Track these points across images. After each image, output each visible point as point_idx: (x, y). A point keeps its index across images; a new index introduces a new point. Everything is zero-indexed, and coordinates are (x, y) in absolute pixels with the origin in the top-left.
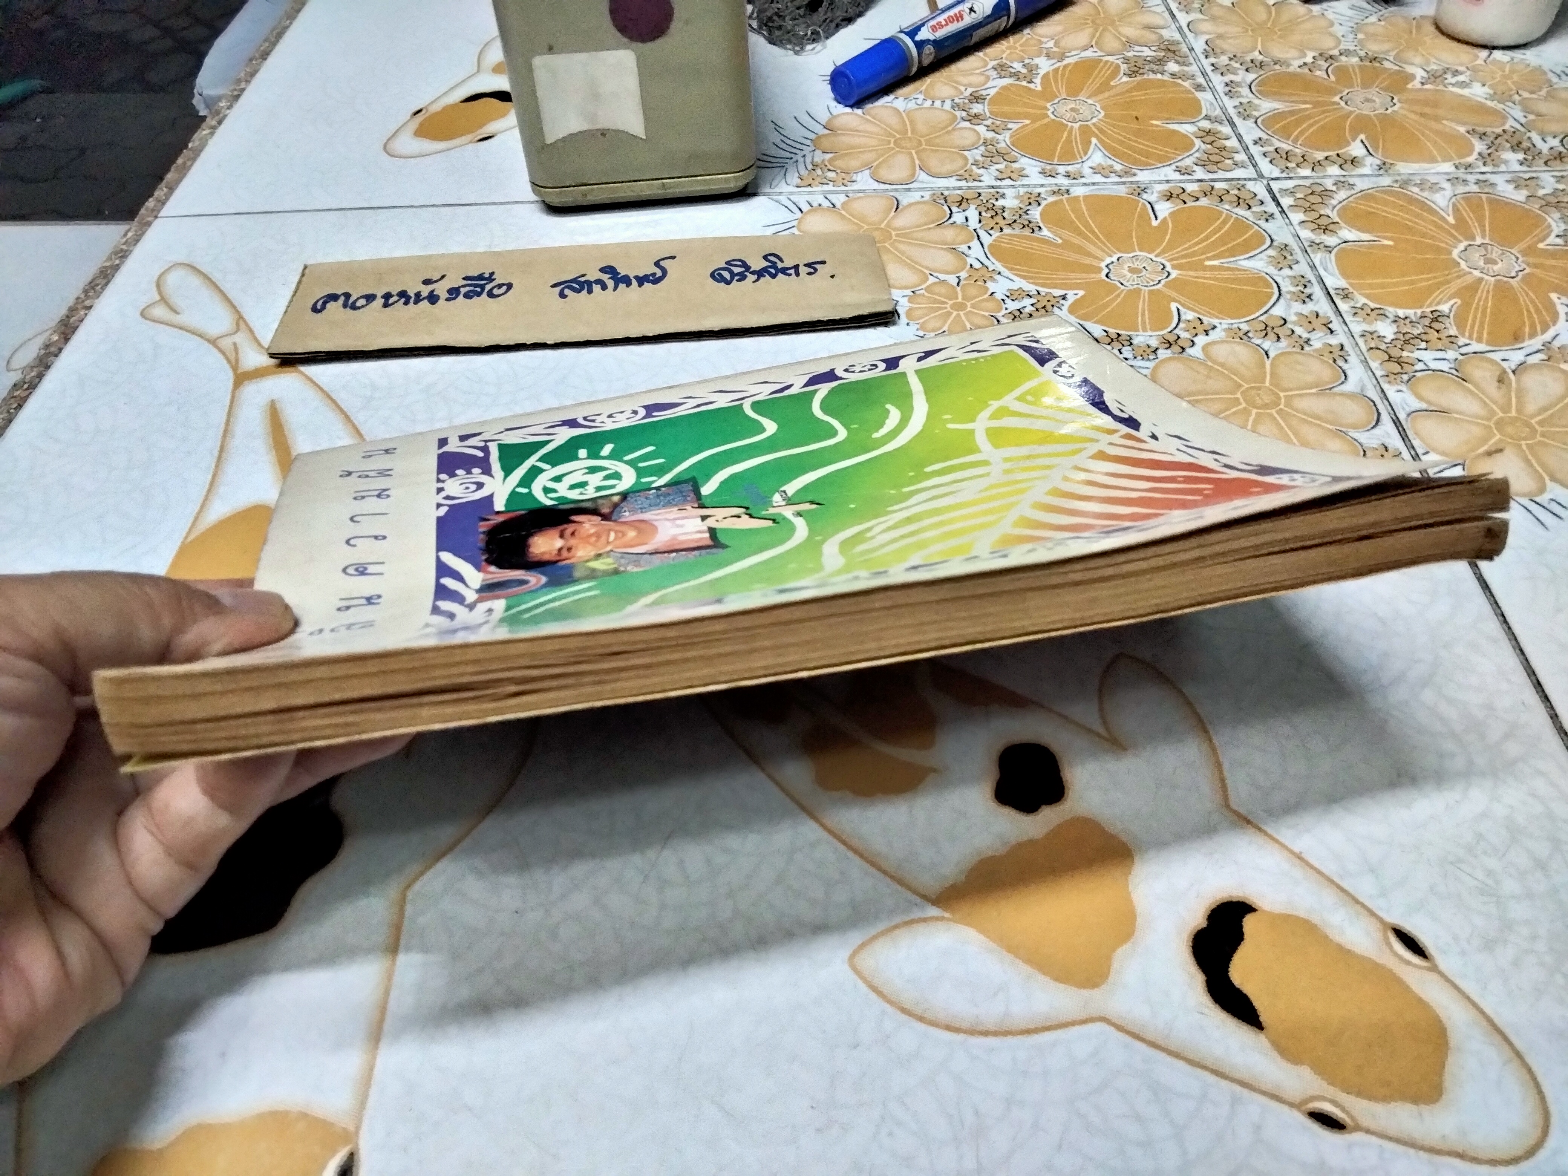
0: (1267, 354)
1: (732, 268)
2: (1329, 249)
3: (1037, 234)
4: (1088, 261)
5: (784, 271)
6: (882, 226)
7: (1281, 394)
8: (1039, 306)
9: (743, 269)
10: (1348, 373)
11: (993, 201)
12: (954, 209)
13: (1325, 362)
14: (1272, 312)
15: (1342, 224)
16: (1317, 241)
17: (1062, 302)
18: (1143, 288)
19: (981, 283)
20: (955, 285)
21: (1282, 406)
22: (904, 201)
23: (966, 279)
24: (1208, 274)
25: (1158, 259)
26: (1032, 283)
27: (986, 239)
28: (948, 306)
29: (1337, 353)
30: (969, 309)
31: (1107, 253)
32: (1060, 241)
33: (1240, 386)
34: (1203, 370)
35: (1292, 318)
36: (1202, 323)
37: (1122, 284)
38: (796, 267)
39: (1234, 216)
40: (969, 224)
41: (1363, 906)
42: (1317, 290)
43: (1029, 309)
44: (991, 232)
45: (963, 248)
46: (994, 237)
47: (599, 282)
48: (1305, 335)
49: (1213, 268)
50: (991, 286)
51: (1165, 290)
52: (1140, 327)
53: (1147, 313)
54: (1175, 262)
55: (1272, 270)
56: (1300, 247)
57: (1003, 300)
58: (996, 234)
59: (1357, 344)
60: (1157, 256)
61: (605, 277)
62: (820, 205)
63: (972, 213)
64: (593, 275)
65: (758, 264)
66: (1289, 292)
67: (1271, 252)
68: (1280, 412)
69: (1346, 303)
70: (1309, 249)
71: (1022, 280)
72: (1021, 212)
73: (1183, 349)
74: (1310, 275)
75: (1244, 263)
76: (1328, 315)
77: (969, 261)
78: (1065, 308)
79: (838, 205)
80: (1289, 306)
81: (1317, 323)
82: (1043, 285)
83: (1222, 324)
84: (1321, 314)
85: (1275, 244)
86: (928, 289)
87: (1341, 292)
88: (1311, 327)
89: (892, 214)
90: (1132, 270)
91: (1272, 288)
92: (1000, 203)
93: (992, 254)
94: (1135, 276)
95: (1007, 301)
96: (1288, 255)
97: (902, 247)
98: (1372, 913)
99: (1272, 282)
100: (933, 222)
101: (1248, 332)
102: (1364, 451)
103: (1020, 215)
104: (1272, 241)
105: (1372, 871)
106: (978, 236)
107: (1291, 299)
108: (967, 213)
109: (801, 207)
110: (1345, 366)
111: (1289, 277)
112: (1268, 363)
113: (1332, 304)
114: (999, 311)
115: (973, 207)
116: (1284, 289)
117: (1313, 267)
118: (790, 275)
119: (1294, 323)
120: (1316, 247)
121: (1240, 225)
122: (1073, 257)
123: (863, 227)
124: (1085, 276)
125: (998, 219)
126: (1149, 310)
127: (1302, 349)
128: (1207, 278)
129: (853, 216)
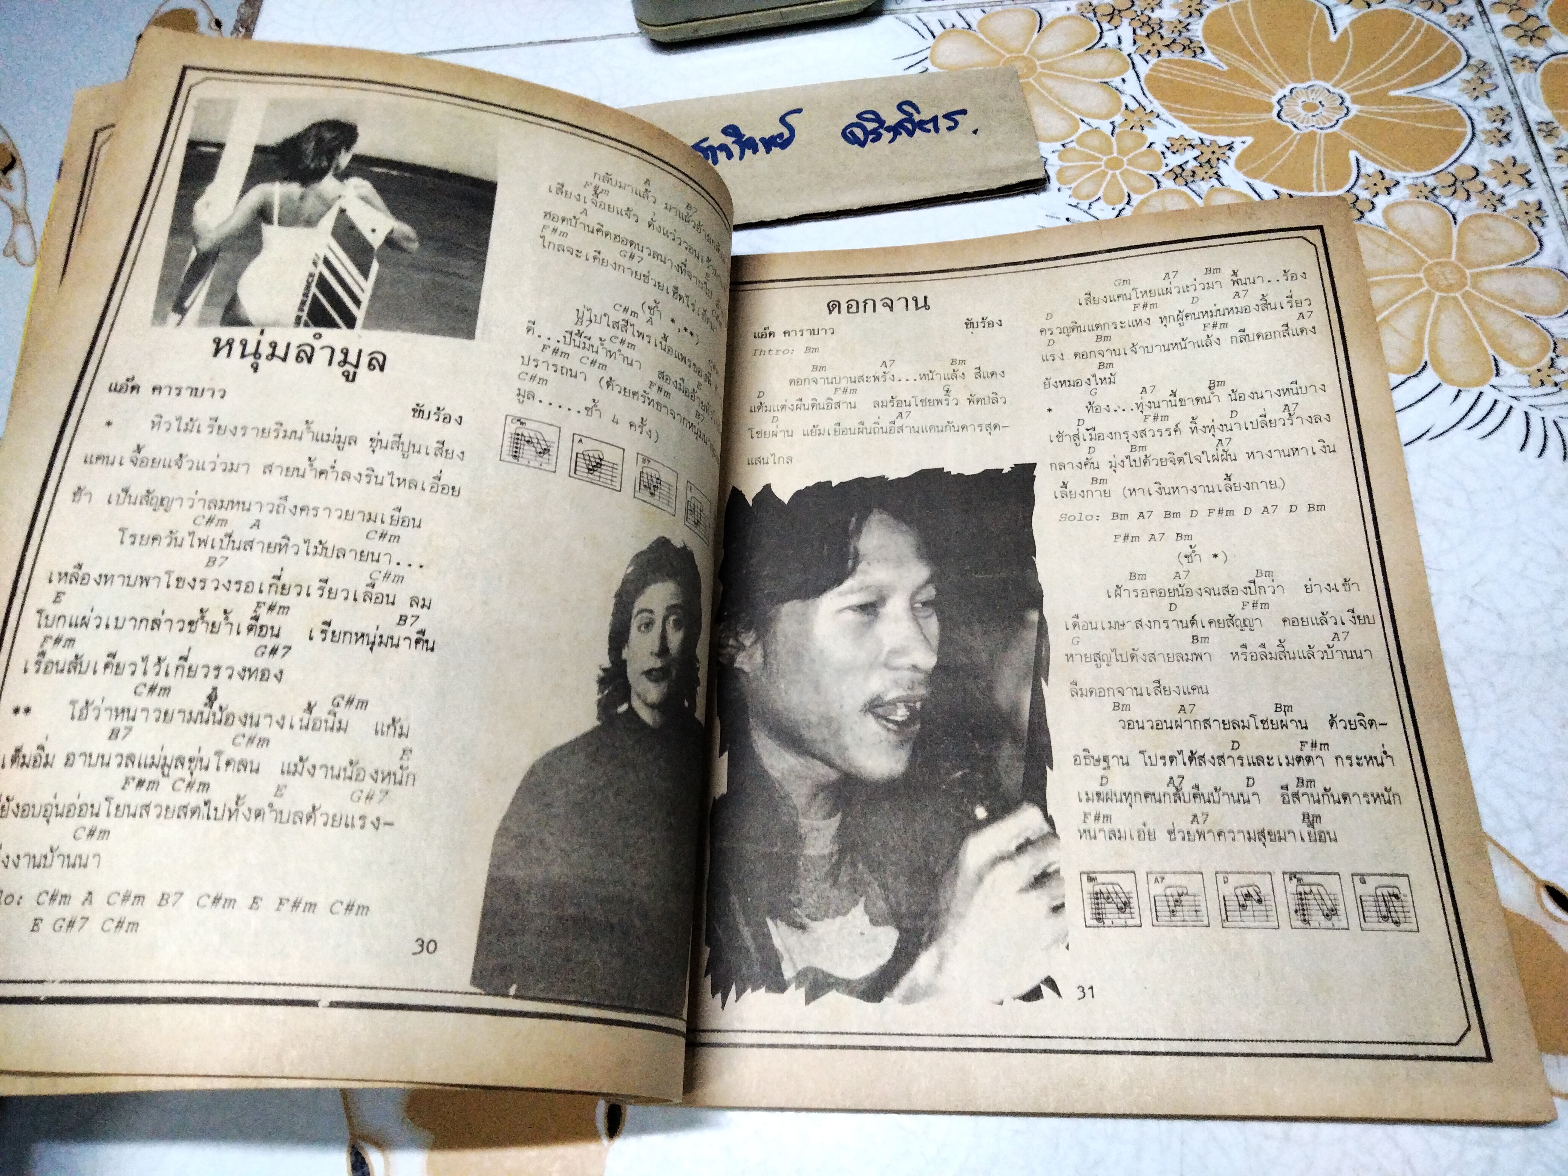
0: (1455, 219)
1: (865, 123)
2: (1534, 65)
3: (1200, 59)
4: (1256, 94)
5: (921, 125)
6: (1025, 54)
7: (1468, 272)
8: (1203, 160)
9: (876, 125)
10: (1545, 240)
11: (1148, 12)
12: (1106, 26)
13: (1521, 227)
14: (1463, 160)
15: (1553, 28)
16: (1522, 55)
17: (1229, 153)
18: (1320, 131)
19: (1137, 130)
20: (1110, 133)
21: (1467, 288)
22: (1048, 18)
23: (1121, 125)
24: (1393, 109)
25: (1337, 90)
26: (1194, 128)
27: (1143, 69)
28: (1102, 163)
29: (1534, 214)
30: (1126, 166)
31: (1278, 82)
32: (1226, 68)
33: (1423, 262)
34: (1382, 241)
35: (1486, 167)
36: (1383, 178)
37: (1295, 126)
38: (935, 120)
39: (1426, 22)
40: (1123, 46)
41: (1518, 863)
42: (1516, 127)
43: (1192, 164)
44: (1148, 57)
45: (1116, 81)
46: (1150, 65)
47: (723, 147)
48: (1499, 191)
49: (1399, 100)
50: (1150, 134)
51: (1345, 135)
52: (1314, 185)
53: (1322, 165)
54: (1356, 94)
55: (1465, 100)
56: (1500, 65)
57: (1163, 153)
58: (1153, 60)
59: (1557, 200)
60: (1335, 86)
61: (729, 141)
62: (954, 26)
63: (1125, 31)
64: (717, 139)
65: (892, 117)
66: (1485, 132)
67: (1467, 74)
68: (1467, 296)
69: (1551, 142)
70: (1511, 67)
71: (1182, 124)
72: (1180, 27)
73: (1362, 213)
74: (1510, 107)
75: (1437, 93)
76: (1526, 161)
77: (1126, 99)
78: (1232, 162)
79: (974, 25)
80: (1483, 152)
81: (1514, 172)
82: (1209, 131)
83: (1407, 178)
84: (1519, 162)
85: (1472, 62)
86: (1079, 141)
87: (1543, 127)
88: (1506, 179)
89: (1036, 35)
90: (1309, 107)
91: (1464, 126)
92: (1157, 15)
93: (1149, 89)
94: (1310, 114)
95: (1168, 154)
96: (1485, 77)
97: (1049, 82)
98: (1526, 871)
99: (1463, 115)
100: (1079, 46)
101: (1435, 188)
102: (1555, 344)
103: (1180, 32)
104: (1469, 57)
105: (1529, 827)
106: (1133, 64)
107: (1486, 141)
108: (1120, 31)
109: (932, 29)
110: (1542, 231)
111: (1486, 109)
112: (1455, 230)
113: (1533, 147)
114: (1159, 169)
115: (1126, 21)
116: (1479, 127)
117: (1514, 93)
118: (929, 131)
119: (1489, 175)
120: (1520, 62)
121: (1433, 37)
122: (1240, 90)
123: (1003, 56)
124: (1254, 116)
125: (1155, 38)
126: (1325, 161)
127: (1495, 210)
128: (1391, 115)
129: (991, 39)
